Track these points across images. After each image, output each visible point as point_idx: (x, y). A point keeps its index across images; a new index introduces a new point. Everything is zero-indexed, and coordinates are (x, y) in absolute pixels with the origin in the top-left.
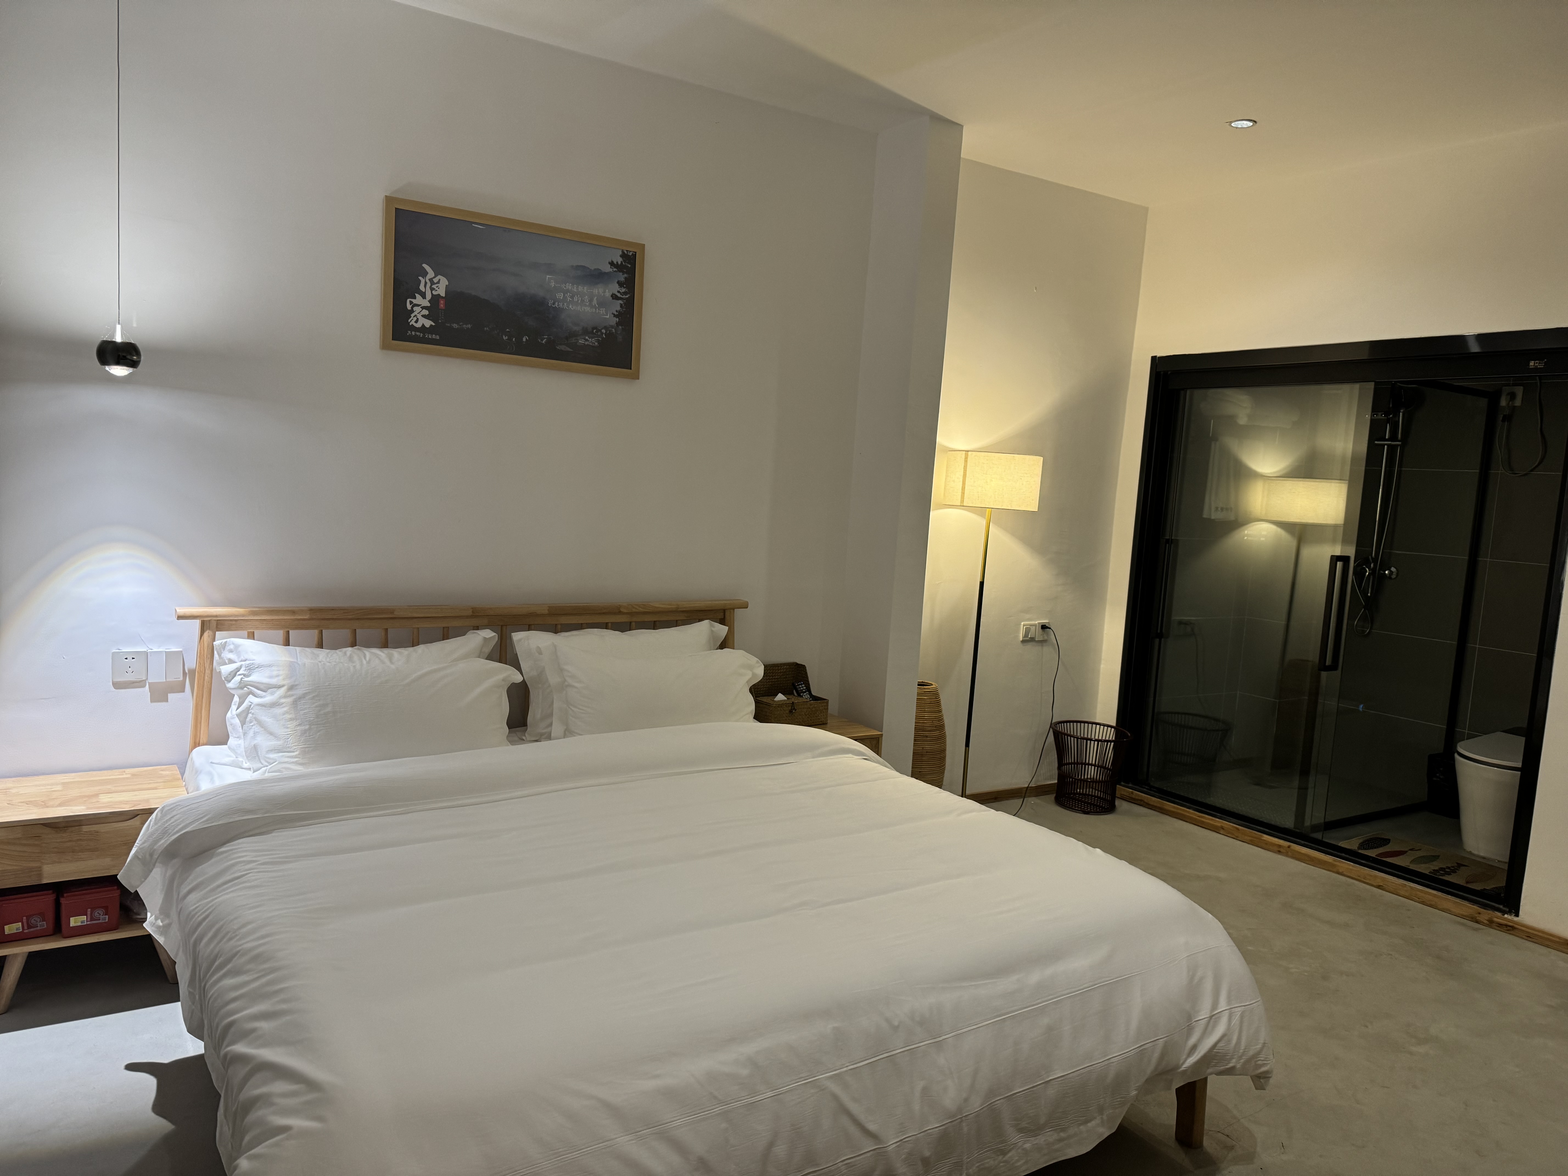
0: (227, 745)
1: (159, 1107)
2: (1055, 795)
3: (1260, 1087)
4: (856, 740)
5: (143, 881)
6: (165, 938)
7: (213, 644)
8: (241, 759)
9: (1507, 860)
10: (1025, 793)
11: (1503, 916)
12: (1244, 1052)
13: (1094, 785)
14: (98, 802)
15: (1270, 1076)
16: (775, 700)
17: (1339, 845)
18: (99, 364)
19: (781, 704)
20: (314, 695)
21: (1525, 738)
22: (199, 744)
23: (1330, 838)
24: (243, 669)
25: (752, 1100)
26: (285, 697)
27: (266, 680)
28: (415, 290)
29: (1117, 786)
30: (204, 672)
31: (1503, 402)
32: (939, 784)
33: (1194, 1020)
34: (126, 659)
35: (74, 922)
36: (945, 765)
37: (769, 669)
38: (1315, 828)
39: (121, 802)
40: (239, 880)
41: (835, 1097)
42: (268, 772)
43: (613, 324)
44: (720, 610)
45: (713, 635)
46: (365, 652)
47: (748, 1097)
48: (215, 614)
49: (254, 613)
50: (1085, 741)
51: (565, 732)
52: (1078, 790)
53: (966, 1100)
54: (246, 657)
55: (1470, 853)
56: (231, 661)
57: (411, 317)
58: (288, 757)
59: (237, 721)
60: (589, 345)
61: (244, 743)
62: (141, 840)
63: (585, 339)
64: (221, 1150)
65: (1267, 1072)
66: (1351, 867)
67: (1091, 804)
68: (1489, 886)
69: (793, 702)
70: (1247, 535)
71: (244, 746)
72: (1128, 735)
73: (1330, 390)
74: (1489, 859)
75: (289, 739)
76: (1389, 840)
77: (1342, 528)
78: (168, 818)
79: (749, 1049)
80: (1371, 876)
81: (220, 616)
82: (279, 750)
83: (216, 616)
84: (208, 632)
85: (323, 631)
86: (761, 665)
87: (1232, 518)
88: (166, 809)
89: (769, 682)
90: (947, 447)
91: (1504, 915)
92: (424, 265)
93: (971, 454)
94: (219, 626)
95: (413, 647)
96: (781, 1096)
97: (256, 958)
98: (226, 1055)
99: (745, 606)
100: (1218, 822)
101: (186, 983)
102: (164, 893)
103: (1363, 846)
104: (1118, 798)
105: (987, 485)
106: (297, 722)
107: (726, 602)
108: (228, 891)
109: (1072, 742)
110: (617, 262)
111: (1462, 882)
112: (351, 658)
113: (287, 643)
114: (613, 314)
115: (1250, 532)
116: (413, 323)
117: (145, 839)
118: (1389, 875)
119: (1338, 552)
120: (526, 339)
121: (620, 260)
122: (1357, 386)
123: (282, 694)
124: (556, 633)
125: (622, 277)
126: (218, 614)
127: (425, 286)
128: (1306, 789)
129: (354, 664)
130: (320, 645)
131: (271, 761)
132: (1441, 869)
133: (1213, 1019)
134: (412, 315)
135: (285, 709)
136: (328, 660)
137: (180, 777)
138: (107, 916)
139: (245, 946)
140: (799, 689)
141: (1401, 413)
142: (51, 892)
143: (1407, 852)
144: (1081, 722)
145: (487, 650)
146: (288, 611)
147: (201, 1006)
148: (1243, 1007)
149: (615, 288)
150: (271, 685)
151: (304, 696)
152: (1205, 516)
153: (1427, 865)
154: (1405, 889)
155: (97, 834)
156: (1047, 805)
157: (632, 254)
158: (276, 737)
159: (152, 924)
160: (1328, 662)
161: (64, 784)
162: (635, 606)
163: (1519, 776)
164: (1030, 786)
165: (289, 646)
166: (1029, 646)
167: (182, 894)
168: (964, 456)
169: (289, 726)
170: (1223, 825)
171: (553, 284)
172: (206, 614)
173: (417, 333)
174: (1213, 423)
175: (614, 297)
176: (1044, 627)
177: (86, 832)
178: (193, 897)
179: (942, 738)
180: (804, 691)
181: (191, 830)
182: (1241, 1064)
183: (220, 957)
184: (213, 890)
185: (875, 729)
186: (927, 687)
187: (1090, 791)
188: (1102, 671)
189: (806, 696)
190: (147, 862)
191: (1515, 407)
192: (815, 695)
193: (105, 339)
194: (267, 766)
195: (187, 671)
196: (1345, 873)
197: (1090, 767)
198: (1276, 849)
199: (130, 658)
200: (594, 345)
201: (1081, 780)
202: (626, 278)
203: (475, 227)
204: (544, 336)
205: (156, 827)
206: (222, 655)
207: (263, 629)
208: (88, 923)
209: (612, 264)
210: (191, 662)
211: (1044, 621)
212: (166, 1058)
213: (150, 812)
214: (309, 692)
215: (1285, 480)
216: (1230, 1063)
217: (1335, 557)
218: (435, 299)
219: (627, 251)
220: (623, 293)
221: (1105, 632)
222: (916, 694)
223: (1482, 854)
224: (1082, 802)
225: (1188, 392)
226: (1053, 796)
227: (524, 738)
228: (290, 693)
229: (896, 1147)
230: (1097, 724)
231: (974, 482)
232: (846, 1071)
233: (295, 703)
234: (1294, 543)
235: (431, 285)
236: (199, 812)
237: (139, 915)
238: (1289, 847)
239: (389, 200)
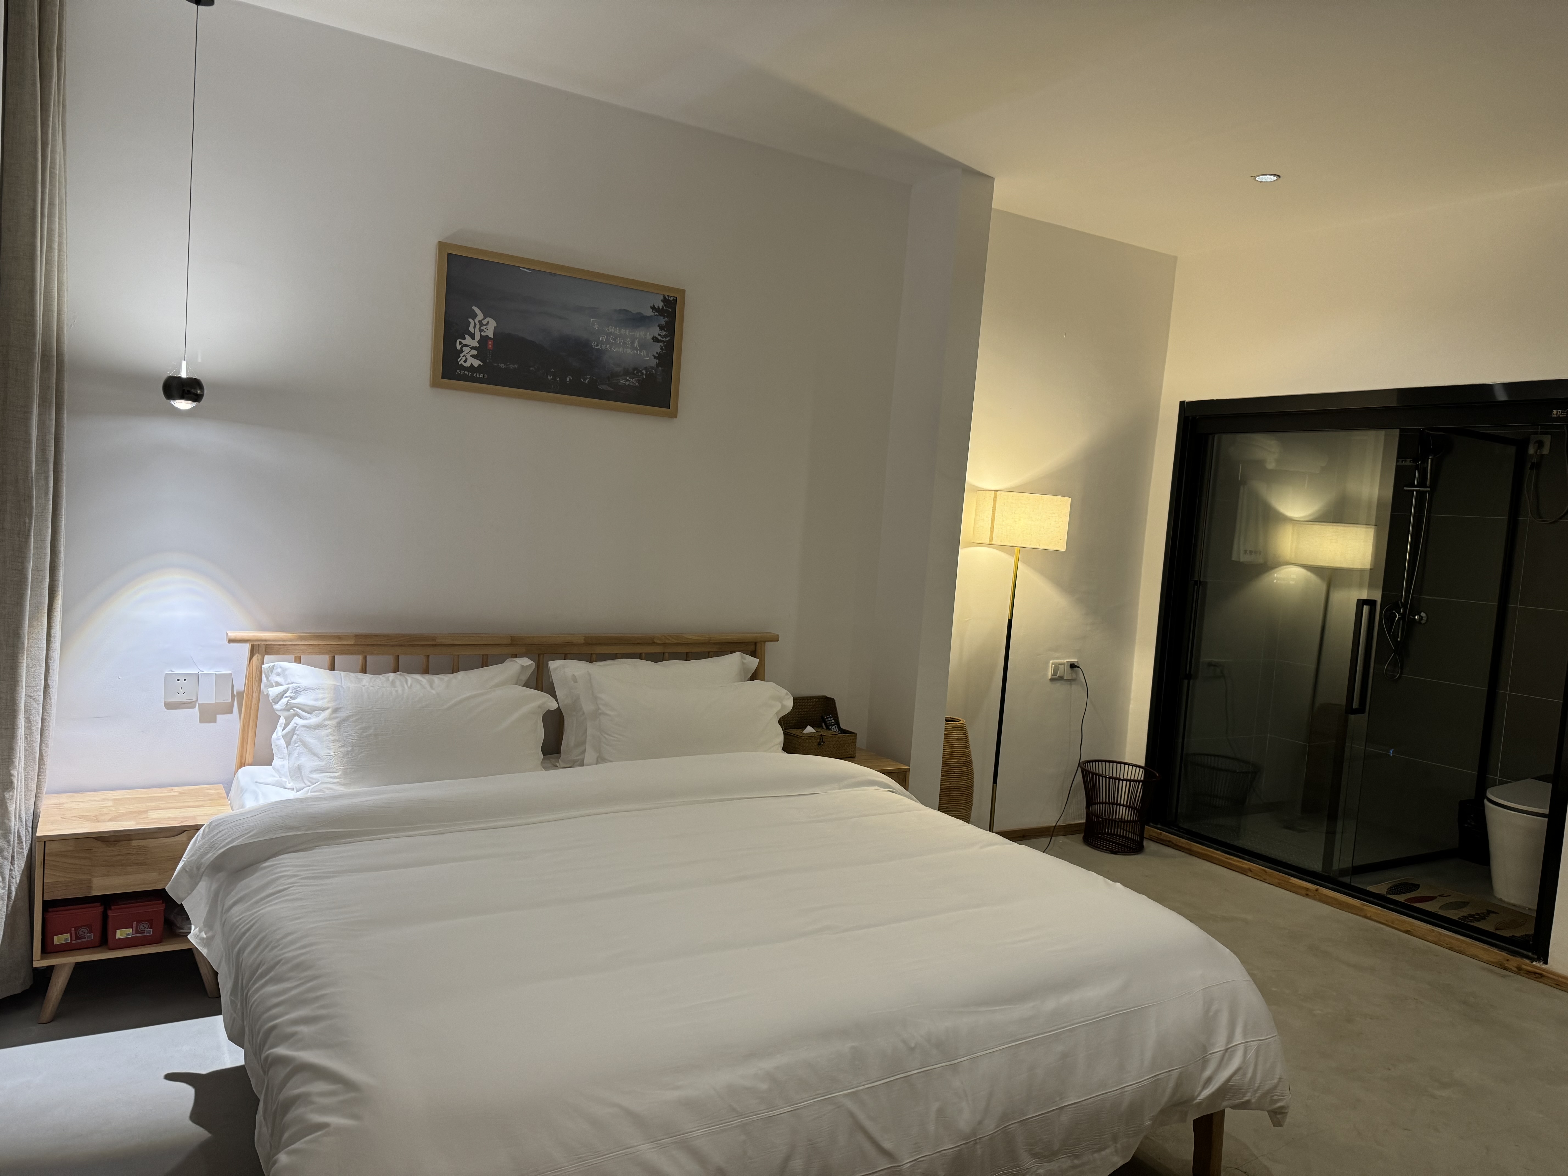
0: (271, 765)
1: (197, 1116)
2: (1083, 834)
3: (1278, 1124)
4: (883, 773)
5: (190, 894)
6: (208, 950)
7: (261, 668)
8: (284, 779)
9: (1535, 908)
10: (1053, 832)
11: (1531, 964)
12: (1259, 1086)
13: (1123, 825)
14: (147, 818)
15: (1286, 1111)
16: (804, 732)
17: (1368, 889)
18: (164, 398)
19: (810, 736)
20: (357, 717)
21: (1551, 785)
22: (245, 764)
23: (1358, 882)
24: (290, 691)
25: (769, 1114)
26: (330, 719)
27: (311, 703)
28: (464, 331)
29: (1146, 826)
30: (251, 694)
31: (1531, 451)
32: (967, 819)
33: (1209, 1053)
34: (178, 680)
35: (120, 934)
36: (972, 800)
37: (798, 701)
38: (1343, 872)
39: (169, 819)
40: (281, 893)
41: (852, 1115)
42: (311, 792)
43: (653, 366)
44: (751, 642)
45: (744, 667)
46: (407, 677)
47: (767, 1111)
48: (264, 638)
49: (301, 638)
50: (1117, 781)
51: (597, 759)
52: (1107, 830)
53: (980, 1123)
54: (293, 680)
55: (1501, 900)
56: (278, 684)
57: (460, 357)
58: (330, 777)
59: (282, 742)
60: (630, 385)
61: (289, 763)
62: (187, 855)
63: (626, 379)
64: (259, 1150)
65: (1282, 1107)
66: (1380, 912)
67: (1118, 844)
68: (1518, 933)
69: (821, 735)
70: (1278, 579)
71: (289, 766)
72: (1156, 775)
73: (1359, 436)
74: (1519, 907)
75: (332, 760)
76: (1419, 886)
77: (1368, 573)
78: (215, 833)
79: (768, 1065)
80: (1399, 921)
81: (269, 640)
82: (323, 771)
83: (266, 640)
84: (258, 656)
85: (367, 656)
86: (790, 697)
87: (1262, 561)
88: (213, 824)
89: (798, 714)
90: (977, 487)
91: (1532, 962)
92: (474, 308)
93: (1000, 494)
94: (267, 650)
95: (453, 673)
96: (799, 1111)
97: (298, 967)
98: (267, 1058)
99: (776, 639)
100: (1246, 864)
101: (227, 992)
102: (208, 906)
103: (1391, 890)
104: (1146, 838)
105: (1016, 524)
106: (340, 744)
107: (757, 635)
108: (271, 903)
109: (1102, 783)
110: (659, 307)
111: (1491, 929)
112: (393, 683)
113: (332, 668)
114: (653, 355)
115: (1279, 576)
116: (462, 362)
117: (193, 852)
118: (1417, 920)
119: (1364, 596)
120: (570, 379)
121: (661, 305)
122: (1382, 433)
123: (326, 716)
124: (591, 662)
125: (663, 321)
126: (267, 638)
127: (475, 328)
128: (1334, 833)
129: (396, 689)
130: (364, 670)
131: (314, 781)
132: (1471, 915)
133: (1228, 1051)
134: (462, 355)
135: (329, 731)
136: (371, 684)
137: (226, 795)
138: (152, 929)
139: (287, 955)
140: (828, 722)
141: (1429, 460)
142: (98, 904)
143: (1436, 897)
144: (1109, 762)
145: (524, 678)
146: (334, 636)
147: (243, 1014)
148: (1259, 1042)
149: (656, 331)
150: (316, 707)
151: (347, 719)
152: (1234, 558)
153: (1456, 912)
154: (1433, 934)
155: (146, 848)
156: (1075, 843)
157: (673, 299)
158: (319, 758)
159: (196, 936)
160: (1355, 705)
161: (114, 800)
162: (668, 637)
163: (1547, 822)
164: (1058, 824)
165: (334, 670)
166: (1058, 685)
167: (226, 907)
168: (993, 496)
169: (332, 747)
170: (1251, 867)
171: (596, 327)
172: (255, 638)
173: (466, 372)
174: (1242, 467)
175: (655, 339)
176: (1073, 666)
177: (135, 846)
178: (236, 909)
179: (969, 774)
180: (833, 724)
181: (239, 844)
182: (1256, 1098)
183: (263, 965)
184: (257, 902)
185: (902, 762)
186: (955, 723)
187: (1120, 832)
188: (1131, 711)
189: (835, 729)
190: (194, 874)
191: (1542, 456)
192: (843, 728)
193: (171, 375)
194: (310, 786)
195: (235, 693)
196: (1373, 918)
197: (1122, 807)
198: (1304, 892)
199: (182, 679)
200: (634, 385)
201: (1109, 819)
202: (666, 322)
203: (523, 271)
204: (587, 376)
205: (204, 841)
206: (270, 678)
207: (309, 653)
208: (134, 935)
209: (653, 308)
210: (240, 685)
211: (1073, 660)
212: (204, 1069)
213: (196, 828)
214: (352, 715)
215: (1314, 525)
216: (1246, 1097)
217: (1362, 601)
218: (484, 340)
219: (668, 296)
220: (663, 336)
221: (1134, 672)
222: (944, 729)
223: (1512, 901)
224: (1110, 841)
225: (1216, 436)
226: (1082, 835)
227: (558, 765)
228: (334, 715)
229: (910, 1166)
230: (1125, 764)
231: (1003, 521)
232: (862, 1090)
233: (339, 725)
234: (1324, 587)
235: (480, 327)
236: (244, 828)
237: (182, 929)
238: (1317, 890)
239: (442, 245)
